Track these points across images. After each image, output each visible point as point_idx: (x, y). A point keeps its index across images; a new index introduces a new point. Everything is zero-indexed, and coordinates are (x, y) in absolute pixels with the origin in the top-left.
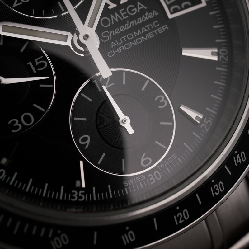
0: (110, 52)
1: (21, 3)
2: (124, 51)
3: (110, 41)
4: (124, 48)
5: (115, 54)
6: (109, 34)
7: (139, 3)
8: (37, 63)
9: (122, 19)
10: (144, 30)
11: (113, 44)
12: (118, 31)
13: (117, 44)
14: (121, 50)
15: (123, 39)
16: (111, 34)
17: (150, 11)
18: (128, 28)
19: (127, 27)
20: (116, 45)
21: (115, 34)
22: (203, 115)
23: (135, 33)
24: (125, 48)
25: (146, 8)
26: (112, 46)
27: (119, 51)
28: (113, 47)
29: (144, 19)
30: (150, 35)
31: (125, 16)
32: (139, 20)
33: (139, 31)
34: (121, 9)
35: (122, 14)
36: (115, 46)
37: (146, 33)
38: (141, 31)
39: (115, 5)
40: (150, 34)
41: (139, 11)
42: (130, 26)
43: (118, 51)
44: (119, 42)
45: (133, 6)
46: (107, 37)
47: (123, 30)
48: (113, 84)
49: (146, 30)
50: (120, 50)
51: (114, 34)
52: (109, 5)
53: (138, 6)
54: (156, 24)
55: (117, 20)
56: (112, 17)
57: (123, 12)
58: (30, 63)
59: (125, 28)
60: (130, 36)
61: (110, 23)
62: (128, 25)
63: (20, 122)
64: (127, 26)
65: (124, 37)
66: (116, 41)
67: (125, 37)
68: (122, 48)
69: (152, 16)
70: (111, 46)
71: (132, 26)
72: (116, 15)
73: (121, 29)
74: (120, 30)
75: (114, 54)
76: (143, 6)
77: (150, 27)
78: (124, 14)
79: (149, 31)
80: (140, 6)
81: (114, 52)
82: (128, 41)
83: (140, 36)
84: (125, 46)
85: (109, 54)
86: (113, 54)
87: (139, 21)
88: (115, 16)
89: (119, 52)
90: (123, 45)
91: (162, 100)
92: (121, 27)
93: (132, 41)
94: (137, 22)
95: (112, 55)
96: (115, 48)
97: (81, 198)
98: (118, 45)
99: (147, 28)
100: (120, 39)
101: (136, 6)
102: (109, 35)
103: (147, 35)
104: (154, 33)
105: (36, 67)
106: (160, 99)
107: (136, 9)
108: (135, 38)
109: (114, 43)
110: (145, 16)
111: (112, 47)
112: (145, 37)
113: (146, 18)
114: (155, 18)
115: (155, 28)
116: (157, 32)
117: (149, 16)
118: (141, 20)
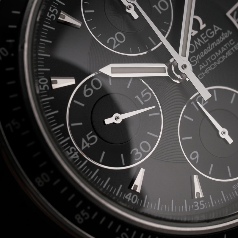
0: (200, 74)
1: (119, 44)
2: (211, 71)
3: (198, 65)
4: (210, 68)
5: (204, 75)
6: (196, 58)
7: (215, 26)
8: (143, 96)
9: (204, 43)
10: (223, 49)
12: (203, 54)
13: (204, 66)
14: (209, 71)
15: (208, 61)
16: (197, 58)
17: (225, 31)
18: (210, 50)
19: (209, 50)
21: (201, 57)
23: (216, 53)
25: (221, 29)
28: (202, 69)
29: (221, 39)
30: (229, 53)
31: (206, 39)
32: (218, 41)
33: (219, 51)
35: (203, 39)
36: (203, 68)
37: (225, 52)
38: (221, 50)
39: (196, 32)
40: (229, 52)
41: (216, 33)
42: (212, 48)
43: (206, 72)
44: (205, 64)
45: (210, 30)
46: (195, 62)
47: (207, 52)
48: (207, 102)
49: (225, 49)
50: (208, 71)
51: (200, 57)
52: (192, 33)
54: (232, 42)
55: (200, 44)
56: (195, 42)
57: (203, 36)
58: (137, 97)
59: (208, 51)
60: (213, 57)
61: (195, 48)
62: (209, 47)
63: (140, 150)
64: (209, 48)
65: (208, 59)
66: (203, 64)
68: (209, 69)
69: (227, 35)
74: (204, 53)
76: (219, 28)
77: (227, 45)
79: (228, 50)
80: (216, 29)
81: (203, 74)
82: (213, 62)
83: (221, 55)
84: (210, 66)
85: (199, 76)
86: (203, 76)
87: (218, 42)
88: (197, 41)
89: (207, 73)
90: (209, 66)
92: (204, 50)
93: (216, 61)
94: (216, 43)
95: (202, 76)
96: (203, 70)
97: (202, 206)
99: (225, 47)
100: (206, 61)
101: (213, 30)
102: (197, 59)
103: (227, 53)
104: (232, 51)
105: (143, 99)
107: (213, 32)
108: (217, 58)
109: (202, 66)
110: (222, 37)
112: (225, 55)
113: (223, 39)
114: (230, 37)
115: (232, 46)
116: (234, 49)
117: (225, 36)
118: (219, 41)
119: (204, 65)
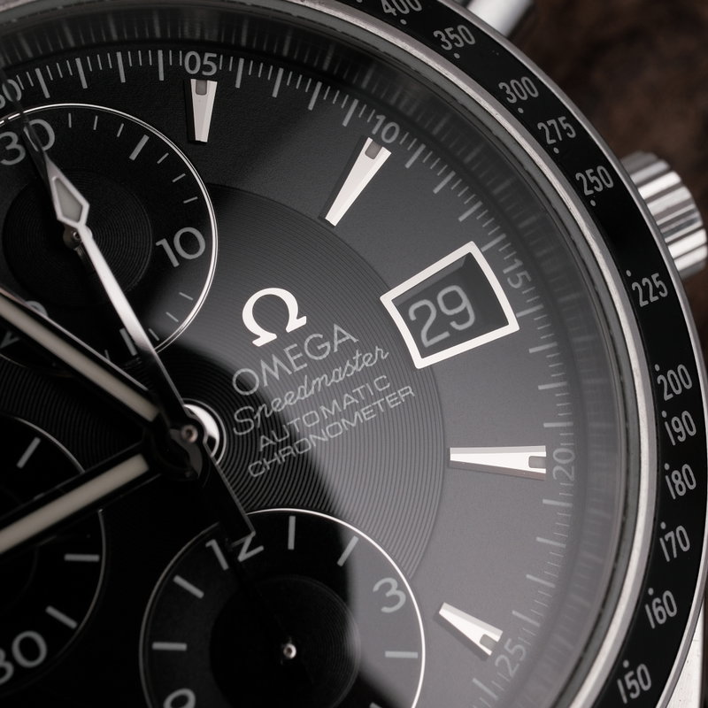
0: (255, 463)
2: (294, 458)
3: (257, 433)
4: (293, 450)
5: (268, 468)
6: (255, 413)
7: (336, 328)
9: (290, 373)
10: (348, 400)
11: (265, 441)
12: (278, 404)
13: (274, 440)
14: (285, 458)
15: (291, 428)
16: (258, 415)
17: (366, 347)
18: (306, 396)
19: (302, 394)
20: (271, 442)
21: (271, 412)
22: (501, 632)
23: (323, 408)
24: (295, 451)
25: (355, 340)
26: (262, 446)
27: (281, 459)
28: (265, 448)
29: (349, 370)
30: (364, 415)
31: (298, 362)
32: (337, 374)
33: (335, 402)
34: (288, 346)
35: (292, 359)
36: (270, 445)
37: (353, 408)
38: (341, 404)
39: (272, 337)
40: (365, 411)
41: (336, 350)
42: (312, 391)
43: (276, 458)
44: (281, 434)
45: (321, 336)
46: (249, 423)
47: (292, 401)
48: (261, 549)
49: (353, 400)
50: (283, 457)
51: (268, 412)
52: (257, 337)
53: (336, 335)
54: (381, 383)
55: (276, 375)
56: (264, 366)
57: (293, 352)
59: (298, 398)
60: (311, 419)
61: (257, 385)
62: (305, 387)
63: (10, 658)
64: (302, 390)
65: (294, 422)
66: (273, 433)
67: (297, 422)
69: (372, 361)
70: (257, 446)
71: (316, 390)
72: (276, 360)
73: (285, 399)
74: (283, 401)
75: (266, 467)
76: (349, 336)
77: (365, 391)
78: (295, 358)
79: (363, 404)
80: (341, 336)
81: (267, 464)
82: (305, 432)
83: (338, 416)
84: (295, 445)
85: (252, 468)
86: (264, 469)
87: (337, 377)
88: (271, 364)
89: (279, 461)
90: (290, 442)
91: (393, 591)
92: (287, 394)
93: (317, 430)
94: (329, 380)
95: (260, 470)
96: (269, 452)
98: (278, 443)
99: (356, 395)
100: (284, 427)
101: (329, 337)
102: (255, 418)
103: (356, 414)
104: (376, 409)
106: (387, 587)
107: (328, 344)
108: (324, 423)
109: (267, 439)
110: (353, 363)
111: (261, 450)
112: (351, 419)
113: (355, 368)
114: (381, 367)
115: (378, 395)
116: (385, 404)
117: (363, 361)
118: (339, 374)
119: (276, 438)
